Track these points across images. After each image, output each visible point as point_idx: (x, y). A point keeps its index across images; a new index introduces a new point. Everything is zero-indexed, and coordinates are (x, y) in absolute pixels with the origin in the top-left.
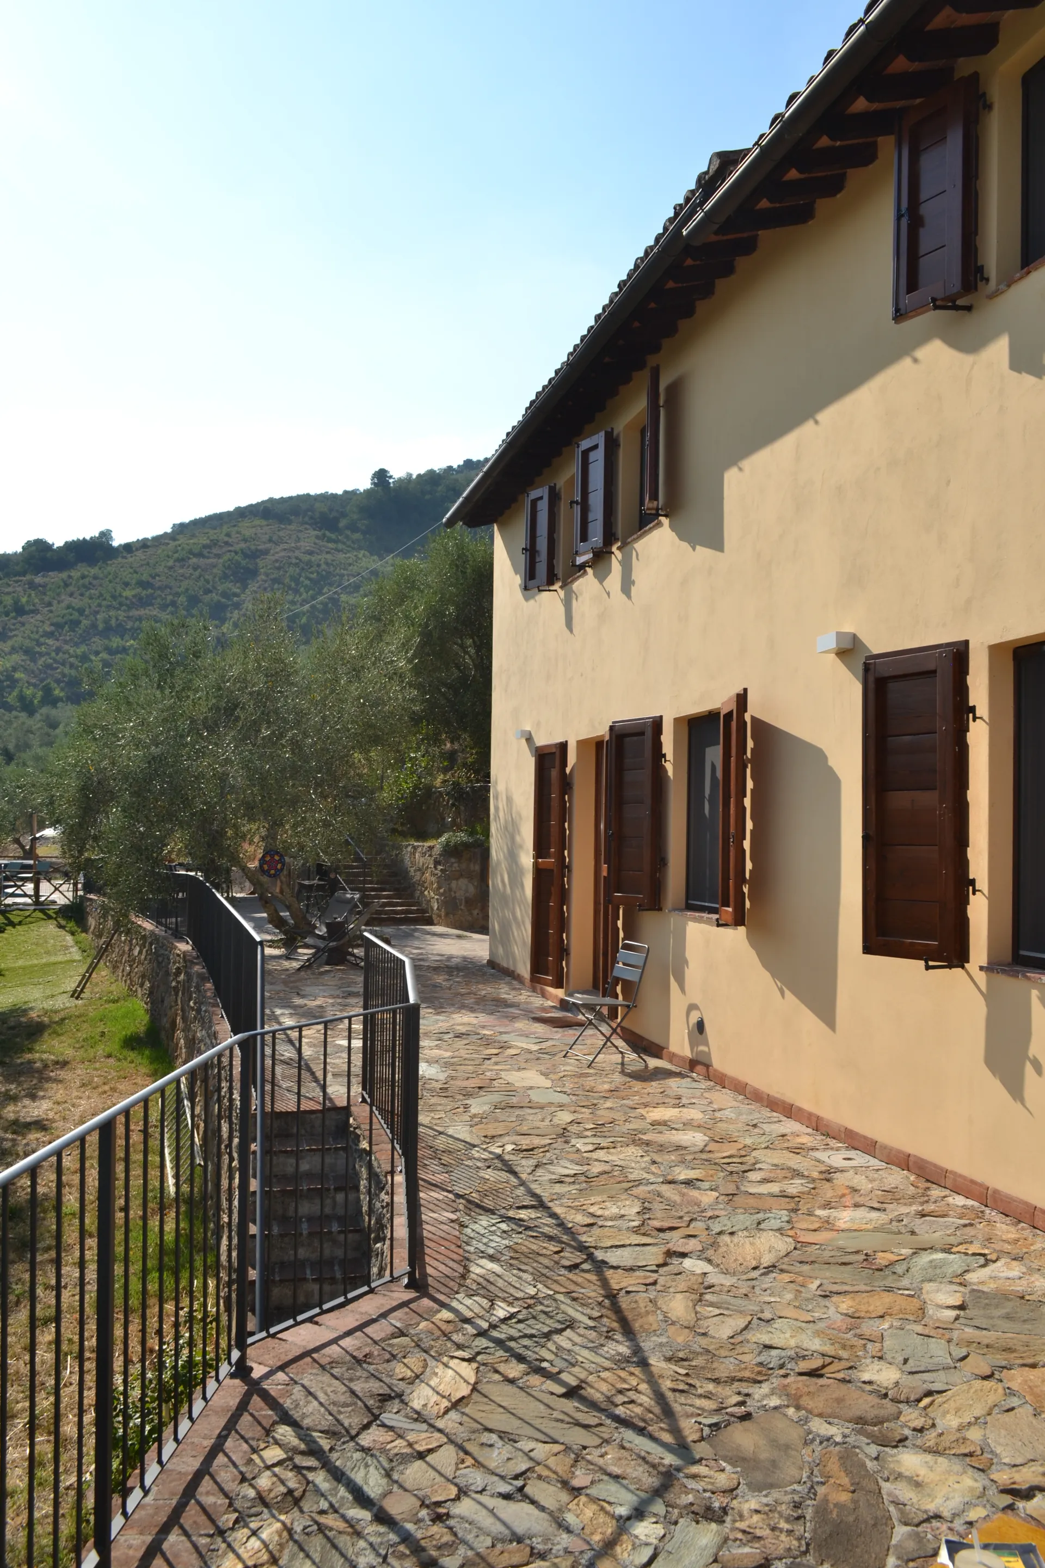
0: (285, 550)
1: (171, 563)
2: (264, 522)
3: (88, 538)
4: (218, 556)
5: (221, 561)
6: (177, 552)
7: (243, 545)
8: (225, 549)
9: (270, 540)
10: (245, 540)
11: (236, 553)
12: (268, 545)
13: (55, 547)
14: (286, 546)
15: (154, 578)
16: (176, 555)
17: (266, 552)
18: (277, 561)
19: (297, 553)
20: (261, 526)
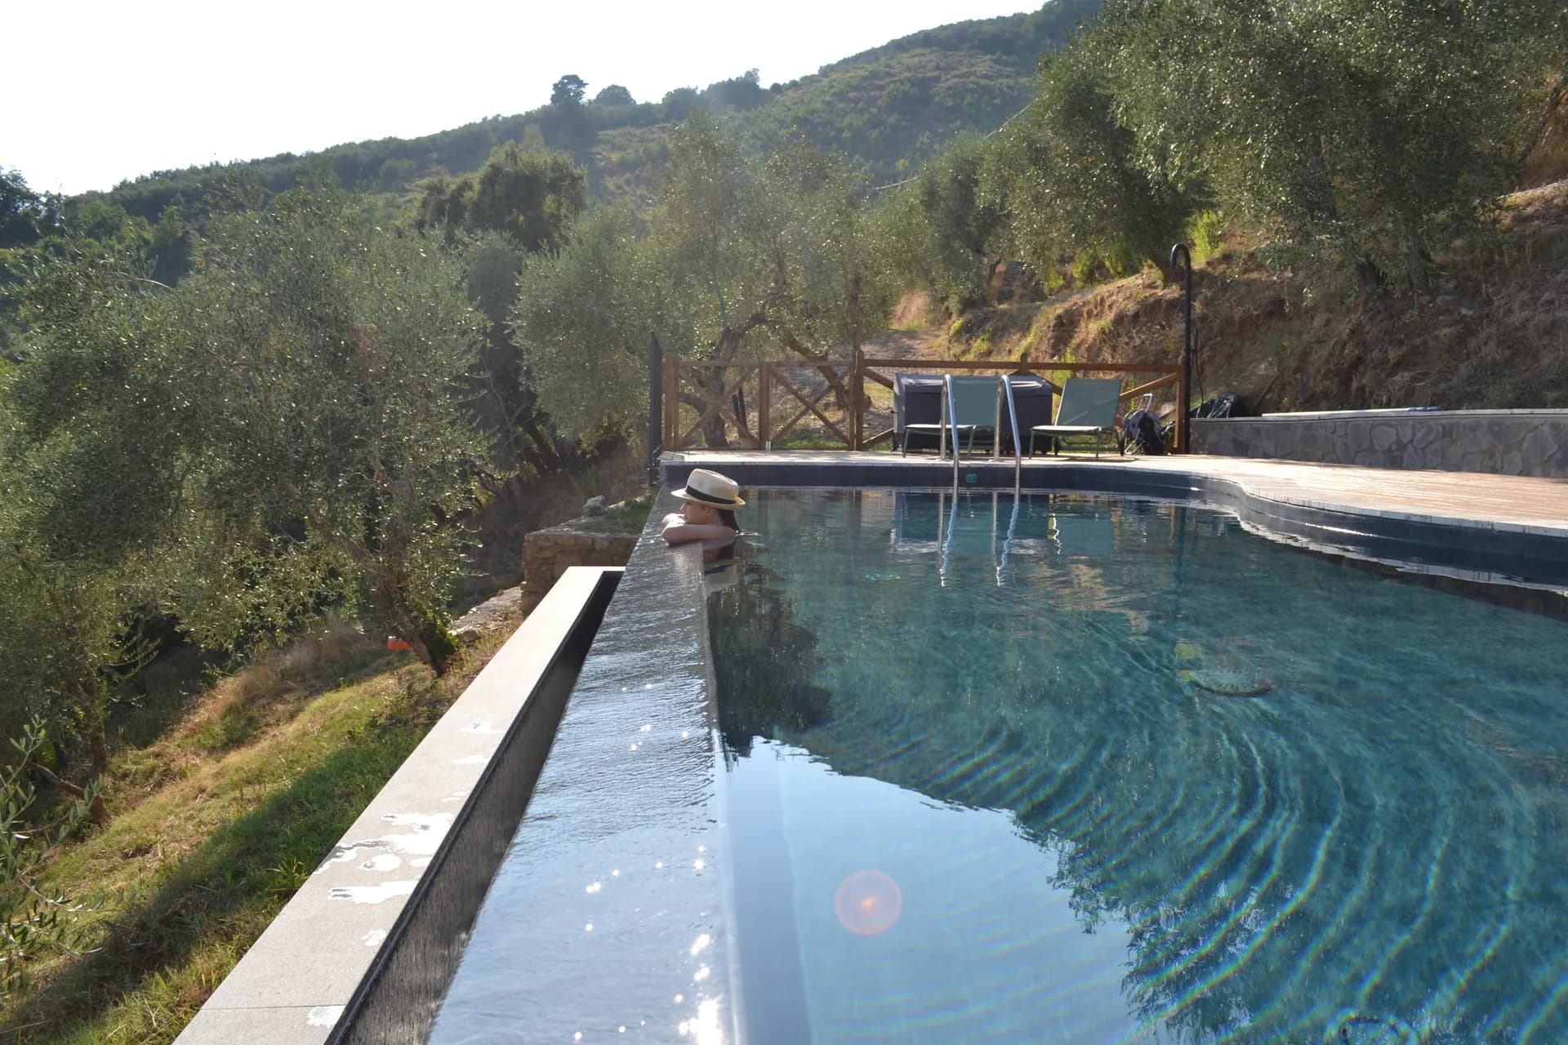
0: (957, 76)
1: (828, 98)
2: (927, 51)
3: (734, 79)
4: (882, 88)
5: (885, 92)
6: (832, 87)
7: (907, 74)
8: (887, 80)
9: (938, 68)
10: (909, 69)
11: (902, 82)
12: (937, 73)
13: (698, 92)
14: (957, 72)
15: (812, 114)
16: (832, 91)
17: (937, 79)
18: (949, 88)
19: (972, 78)
20: (924, 55)
